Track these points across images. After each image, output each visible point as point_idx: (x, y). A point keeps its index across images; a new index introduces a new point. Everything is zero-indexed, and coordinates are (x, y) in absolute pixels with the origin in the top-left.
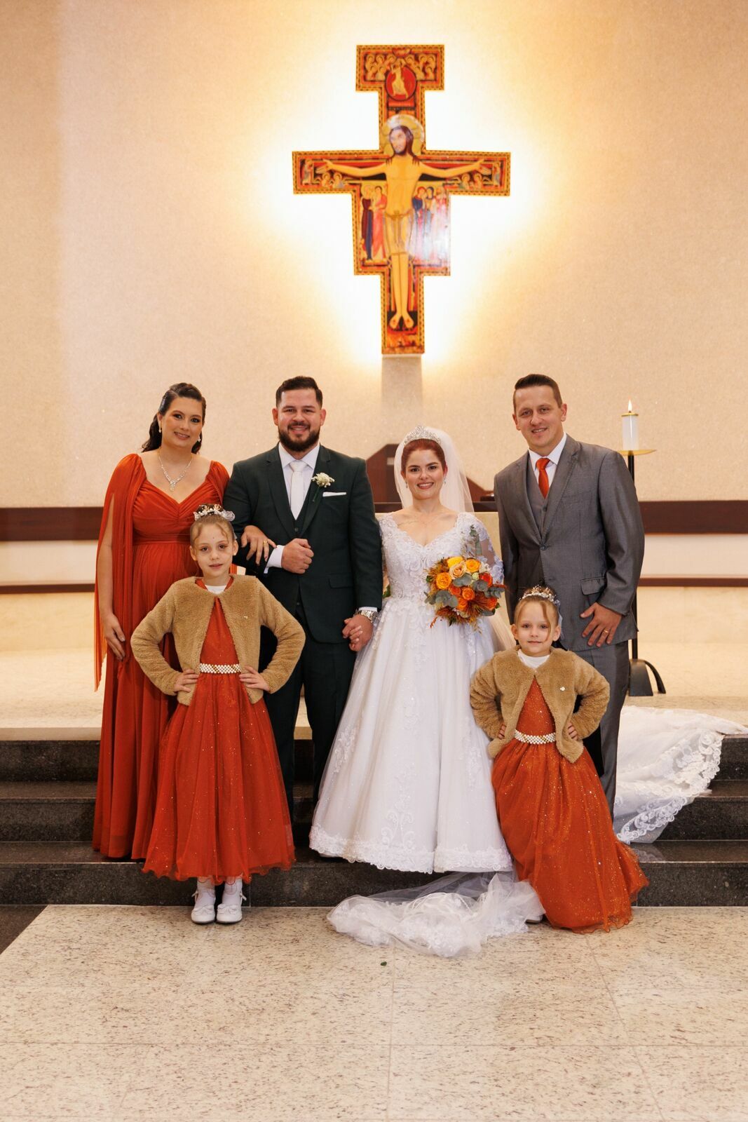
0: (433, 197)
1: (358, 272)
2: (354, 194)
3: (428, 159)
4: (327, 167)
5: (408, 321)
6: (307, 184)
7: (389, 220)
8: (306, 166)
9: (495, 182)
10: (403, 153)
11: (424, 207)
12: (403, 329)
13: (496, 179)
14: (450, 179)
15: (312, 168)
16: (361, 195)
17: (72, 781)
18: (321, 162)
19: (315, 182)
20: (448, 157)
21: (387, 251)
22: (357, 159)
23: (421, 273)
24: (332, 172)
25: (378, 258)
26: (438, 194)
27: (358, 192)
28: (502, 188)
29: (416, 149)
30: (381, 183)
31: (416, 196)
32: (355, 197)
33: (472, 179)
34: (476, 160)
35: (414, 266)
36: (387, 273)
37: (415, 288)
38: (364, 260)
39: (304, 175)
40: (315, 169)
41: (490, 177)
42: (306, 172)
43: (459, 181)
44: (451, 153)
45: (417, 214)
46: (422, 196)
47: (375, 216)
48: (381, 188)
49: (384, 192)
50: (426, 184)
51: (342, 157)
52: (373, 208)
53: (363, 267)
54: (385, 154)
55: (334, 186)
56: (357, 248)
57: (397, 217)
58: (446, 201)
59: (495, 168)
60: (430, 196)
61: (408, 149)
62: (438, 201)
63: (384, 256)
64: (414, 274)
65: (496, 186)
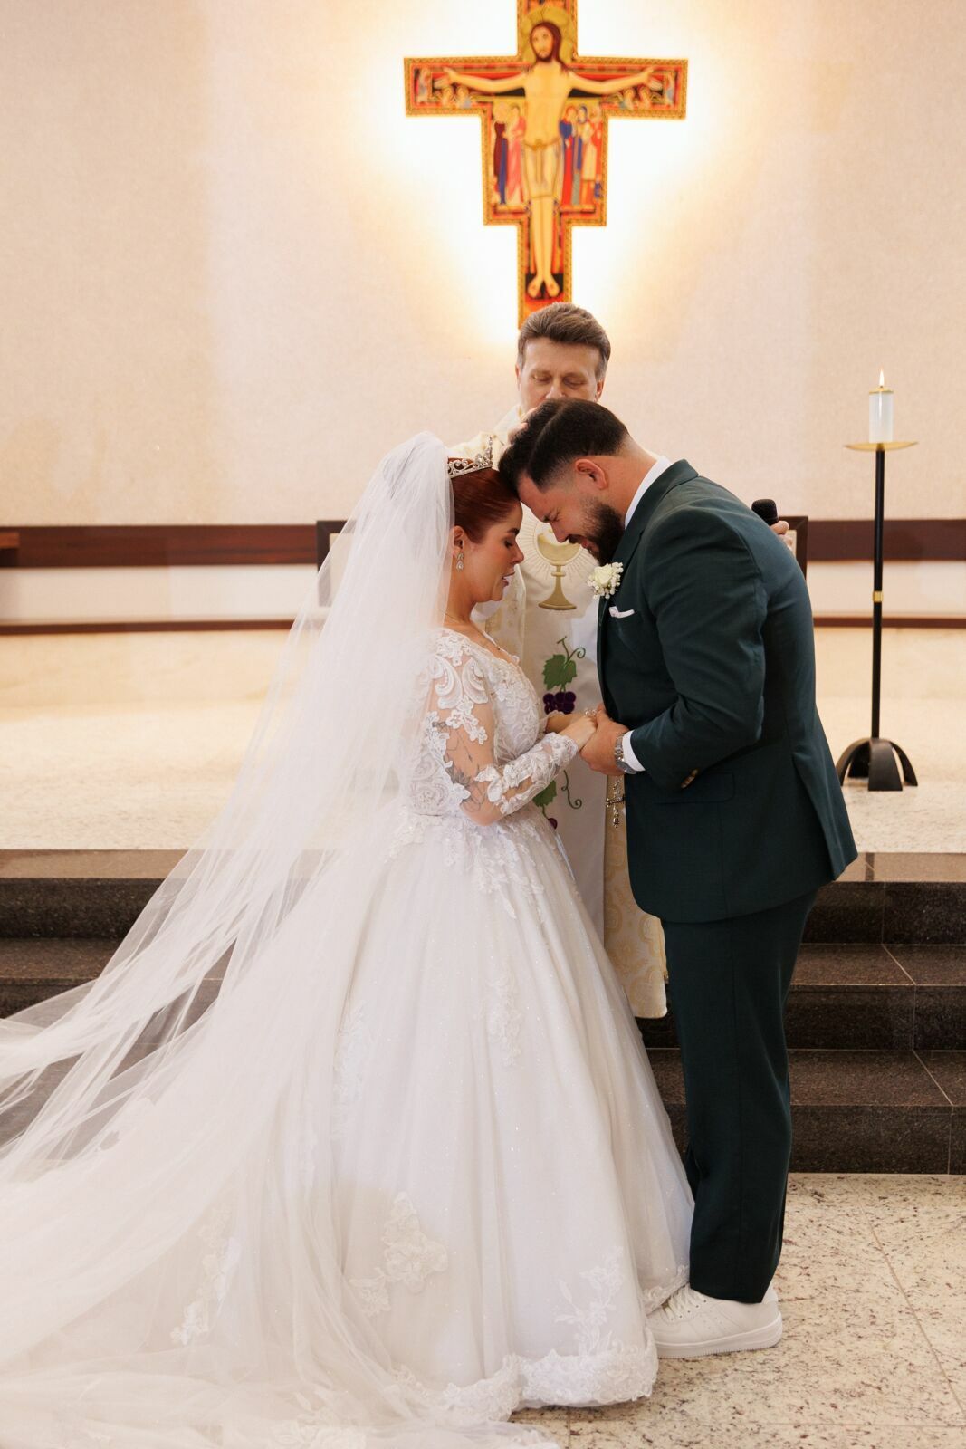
0: (587, 120)
1: (488, 221)
2: (483, 115)
3: (581, 68)
4: (449, 79)
5: (552, 286)
6: (422, 103)
7: (528, 152)
8: (421, 80)
9: (667, 100)
10: (547, 60)
11: (574, 133)
12: (546, 297)
13: (669, 97)
14: (609, 95)
15: (430, 81)
16: (492, 117)
17: (62, 937)
18: (440, 72)
19: (433, 99)
20: (606, 65)
21: (526, 192)
22: (488, 67)
23: (569, 222)
24: (455, 86)
25: (514, 202)
26: (592, 115)
27: (488, 114)
28: (677, 109)
29: (564, 53)
30: (518, 101)
31: (565, 119)
32: (486, 120)
33: (637, 96)
34: (642, 70)
35: (561, 214)
36: (526, 223)
37: (561, 241)
38: (495, 207)
39: (419, 90)
40: (433, 81)
41: (661, 92)
42: (422, 87)
43: (621, 98)
44: (612, 61)
45: (565, 144)
46: (571, 118)
47: (511, 146)
48: (518, 108)
49: (522, 112)
50: (577, 102)
51: (468, 66)
52: (509, 134)
53: (495, 214)
54: (525, 60)
55: (459, 104)
56: (487, 189)
57: (539, 146)
58: (603, 126)
59: (668, 82)
60: (582, 119)
61: (554, 55)
62: (593, 125)
63: (522, 200)
64: (560, 224)
65: (669, 106)
